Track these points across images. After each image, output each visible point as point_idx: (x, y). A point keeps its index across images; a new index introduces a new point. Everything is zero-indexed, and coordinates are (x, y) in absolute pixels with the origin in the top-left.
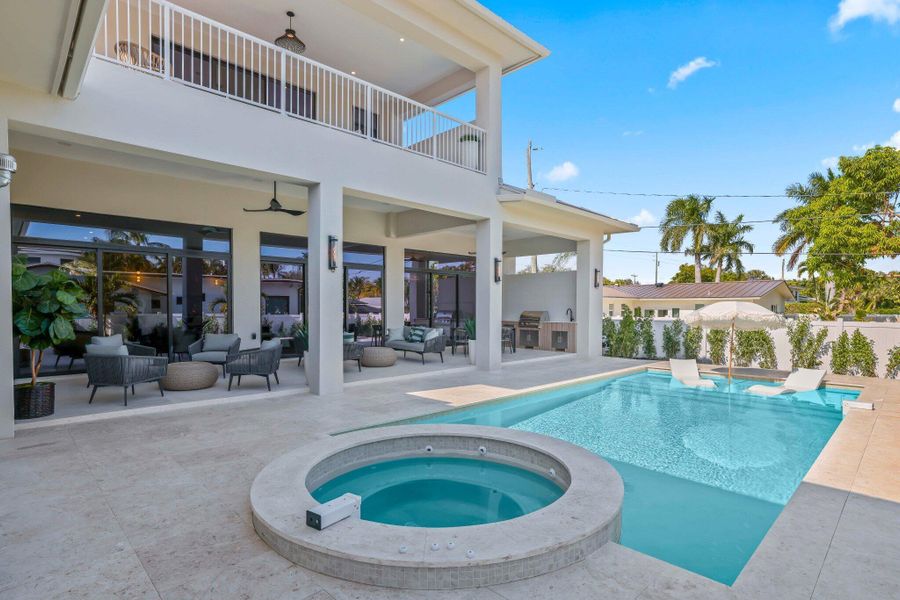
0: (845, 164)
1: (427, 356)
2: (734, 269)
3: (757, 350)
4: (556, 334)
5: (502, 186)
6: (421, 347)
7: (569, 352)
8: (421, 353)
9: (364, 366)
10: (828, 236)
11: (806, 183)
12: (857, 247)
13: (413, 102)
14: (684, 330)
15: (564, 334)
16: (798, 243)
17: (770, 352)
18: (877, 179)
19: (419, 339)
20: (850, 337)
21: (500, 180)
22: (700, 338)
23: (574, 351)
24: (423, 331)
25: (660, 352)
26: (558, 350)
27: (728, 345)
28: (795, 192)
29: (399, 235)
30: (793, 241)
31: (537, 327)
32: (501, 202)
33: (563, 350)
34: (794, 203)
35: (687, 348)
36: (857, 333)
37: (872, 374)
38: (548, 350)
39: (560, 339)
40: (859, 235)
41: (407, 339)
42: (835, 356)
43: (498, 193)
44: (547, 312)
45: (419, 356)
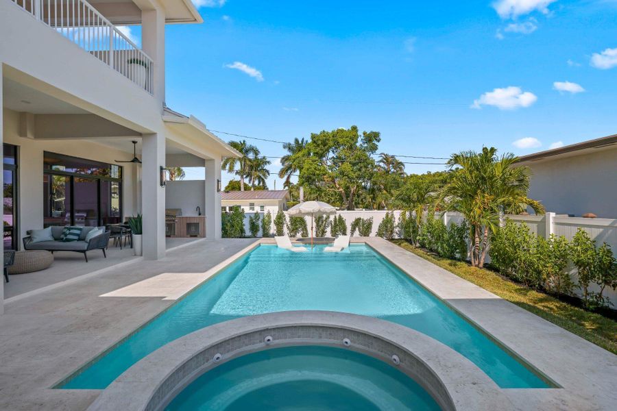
0: (313, 137)
1: (88, 253)
2: (261, 184)
3: (300, 227)
4: (189, 225)
5: (166, 110)
6: (84, 245)
7: (201, 237)
8: (84, 251)
9: (10, 274)
10: (308, 170)
11: (292, 142)
12: (318, 175)
13: (95, 11)
14: (261, 218)
15: (197, 225)
16: (289, 172)
17: (305, 228)
18: (324, 146)
19: (76, 237)
20: (337, 218)
21: (164, 104)
22: (270, 222)
23: (204, 237)
24: (80, 229)
25: (248, 233)
26: (191, 236)
27: (285, 225)
28: (288, 147)
29: (38, 136)
30: (287, 171)
31: (174, 221)
32: (165, 122)
33: (196, 236)
34: (286, 153)
35: (264, 229)
36: (340, 216)
37: (346, 235)
38: (184, 237)
39: (193, 229)
40: (319, 170)
41: (56, 239)
42: (332, 228)
43: (163, 114)
44: (181, 210)
45: (82, 254)
